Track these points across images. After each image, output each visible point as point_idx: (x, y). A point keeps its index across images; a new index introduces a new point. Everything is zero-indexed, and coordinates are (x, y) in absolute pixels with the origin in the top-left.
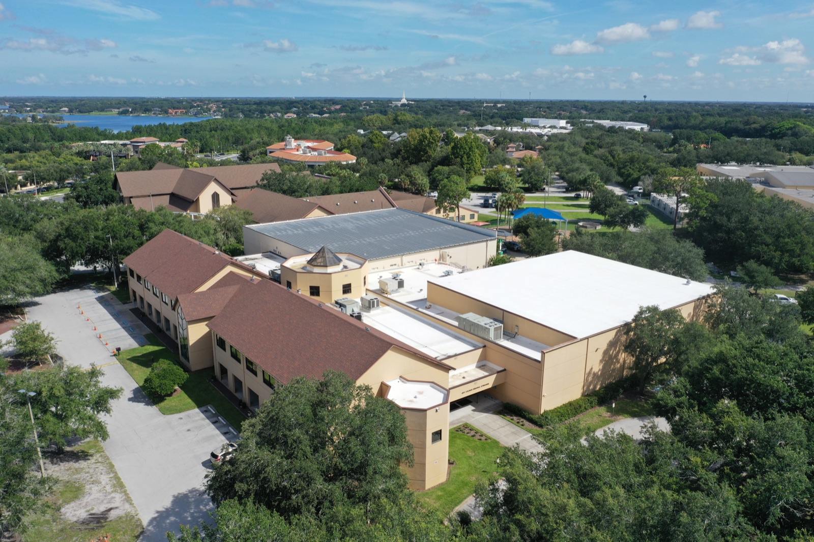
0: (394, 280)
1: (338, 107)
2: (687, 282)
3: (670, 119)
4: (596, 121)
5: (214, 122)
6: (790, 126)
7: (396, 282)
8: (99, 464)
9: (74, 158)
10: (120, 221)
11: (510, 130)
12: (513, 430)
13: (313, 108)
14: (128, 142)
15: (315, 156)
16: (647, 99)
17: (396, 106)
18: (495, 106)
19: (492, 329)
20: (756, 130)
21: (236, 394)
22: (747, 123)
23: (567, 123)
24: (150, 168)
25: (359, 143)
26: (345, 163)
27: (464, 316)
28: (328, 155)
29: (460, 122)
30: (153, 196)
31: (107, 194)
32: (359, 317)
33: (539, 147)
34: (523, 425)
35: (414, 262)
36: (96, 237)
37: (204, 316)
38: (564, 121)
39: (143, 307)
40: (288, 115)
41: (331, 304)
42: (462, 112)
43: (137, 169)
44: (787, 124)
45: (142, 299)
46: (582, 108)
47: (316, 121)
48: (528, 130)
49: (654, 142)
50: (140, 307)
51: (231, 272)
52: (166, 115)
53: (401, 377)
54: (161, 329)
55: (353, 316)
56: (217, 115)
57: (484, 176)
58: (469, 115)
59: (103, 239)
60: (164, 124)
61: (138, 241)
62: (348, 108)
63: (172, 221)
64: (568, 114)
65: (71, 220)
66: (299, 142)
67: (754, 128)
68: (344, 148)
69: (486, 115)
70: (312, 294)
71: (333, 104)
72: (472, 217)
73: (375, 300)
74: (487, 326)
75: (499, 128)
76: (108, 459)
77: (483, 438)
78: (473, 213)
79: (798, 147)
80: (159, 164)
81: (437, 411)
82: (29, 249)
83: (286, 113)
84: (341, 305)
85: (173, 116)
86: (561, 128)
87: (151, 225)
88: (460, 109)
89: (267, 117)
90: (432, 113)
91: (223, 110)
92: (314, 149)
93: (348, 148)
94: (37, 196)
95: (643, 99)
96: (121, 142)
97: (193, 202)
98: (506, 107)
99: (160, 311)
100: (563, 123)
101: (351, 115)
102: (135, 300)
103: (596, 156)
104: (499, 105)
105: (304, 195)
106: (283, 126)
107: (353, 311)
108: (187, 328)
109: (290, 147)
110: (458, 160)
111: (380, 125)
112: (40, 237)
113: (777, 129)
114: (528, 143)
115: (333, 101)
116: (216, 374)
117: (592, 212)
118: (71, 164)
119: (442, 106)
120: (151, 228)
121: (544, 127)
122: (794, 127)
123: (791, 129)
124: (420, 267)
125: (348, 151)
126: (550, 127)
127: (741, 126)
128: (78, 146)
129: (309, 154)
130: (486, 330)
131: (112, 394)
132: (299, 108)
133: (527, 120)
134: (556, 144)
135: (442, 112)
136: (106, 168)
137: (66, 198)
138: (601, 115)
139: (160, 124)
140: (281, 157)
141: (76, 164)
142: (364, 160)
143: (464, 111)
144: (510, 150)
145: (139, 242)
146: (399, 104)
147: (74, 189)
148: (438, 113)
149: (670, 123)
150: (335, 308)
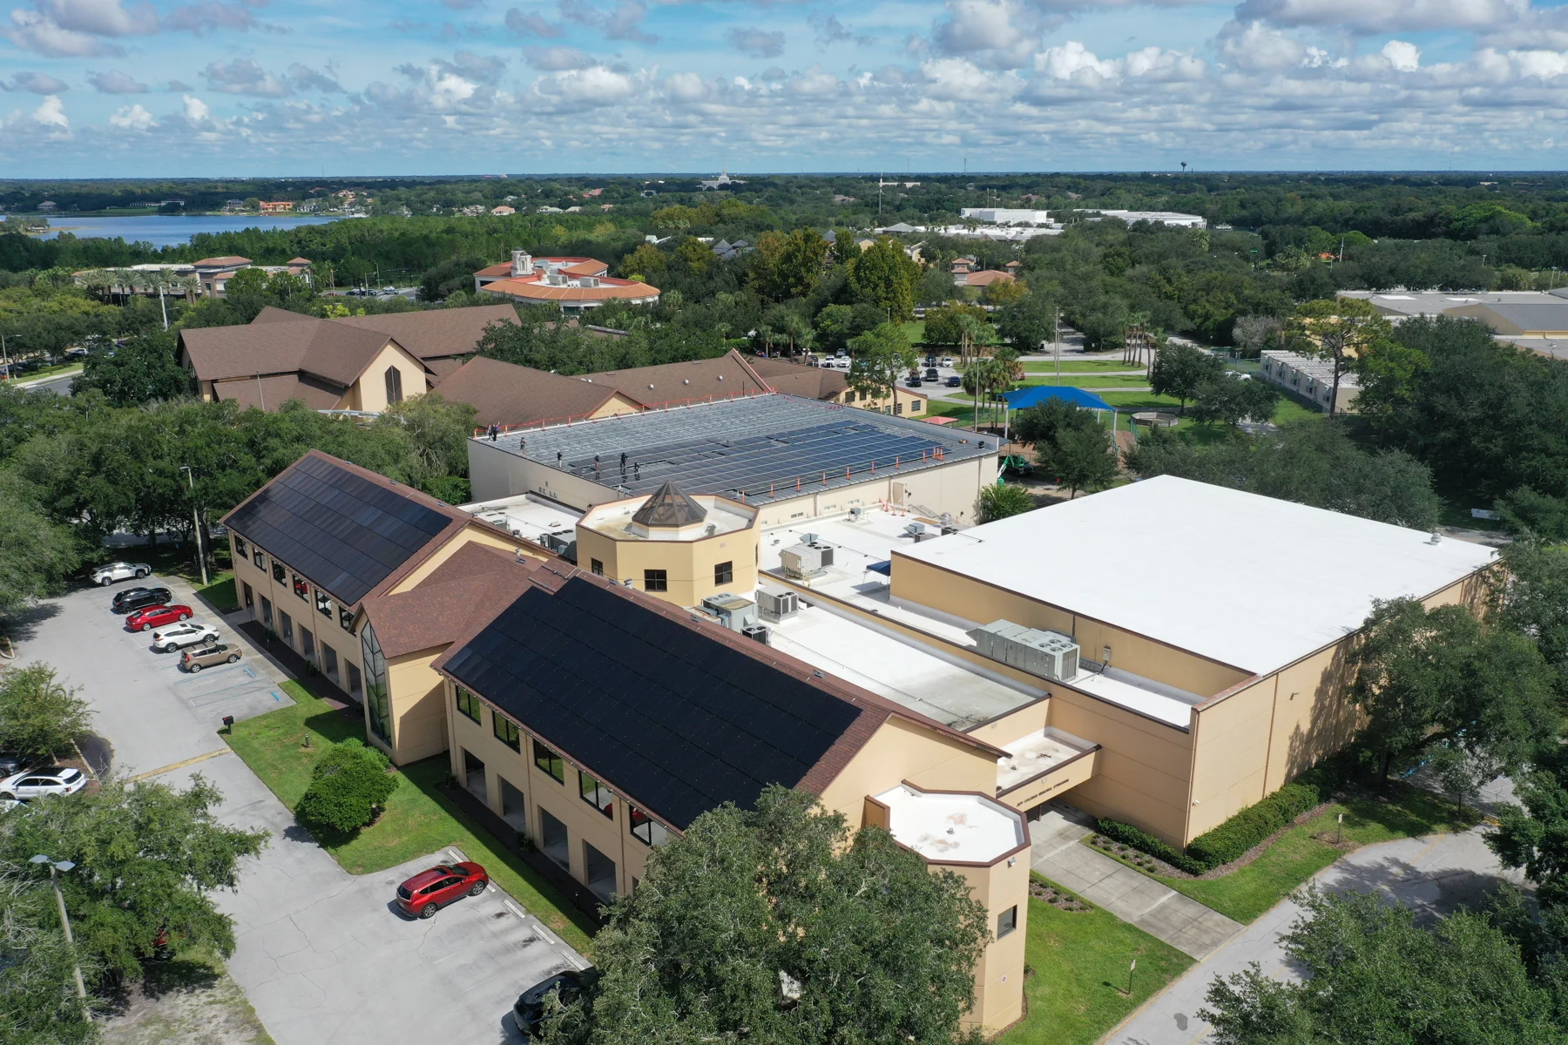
0: (812, 549)
1: (597, 192)
2: (1433, 539)
3: (1243, 206)
4: (1103, 212)
5: (356, 226)
6: (1483, 214)
7: (818, 554)
8: (217, 1006)
9: (80, 301)
10: (209, 436)
11: (943, 231)
12: (1136, 884)
13: (548, 195)
14: (189, 267)
15: (575, 289)
16: (1187, 169)
17: (710, 189)
18: (901, 187)
19: (1059, 656)
20: (1417, 223)
21: (504, 819)
22: (1396, 211)
23: (1049, 216)
24: (249, 320)
25: (660, 261)
26: (639, 302)
27: (991, 628)
28: (602, 286)
29: (840, 217)
30: (262, 376)
31: (164, 375)
32: (762, 637)
33: (1015, 263)
34: (1151, 870)
35: (838, 507)
36: (160, 472)
37: (422, 645)
38: (1044, 213)
39: (268, 617)
40: (499, 209)
41: (696, 609)
42: (839, 198)
43: (222, 322)
44: (1477, 211)
45: (266, 603)
46: (1069, 188)
47: (560, 220)
48: (979, 231)
49: (1234, 249)
50: (262, 621)
51: (470, 542)
52: (255, 214)
53: (904, 782)
54: (315, 670)
55: (749, 635)
56: (358, 212)
57: (923, 323)
58: (854, 205)
59: (173, 476)
60: (256, 231)
61: (248, 478)
62: (616, 195)
63: (318, 432)
64: (1044, 200)
65: (104, 438)
66: (539, 262)
67: (1413, 220)
68: (632, 272)
69: (888, 203)
70: (650, 585)
71: (586, 186)
72: (916, 406)
73: (789, 597)
74: (1047, 650)
75: (922, 229)
76: (238, 992)
77: (1074, 905)
78: (917, 399)
79: (1513, 256)
80: (267, 311)
81: (1009, 865)
82: (12, 500)
83: (495, 207)
84: (719, 611)
85: (270, 214)
86: (1040, 226)
87: (273, 442)
88: (835, 193)
89: (458, 215)
90: (780, 202)
91: (369, 200)
92: (573, 276)
93: (641, 271)
94: (8, 380)
95: (1180, 169)
96: (176, 267)
97: (347, 387)
98: (921, 187)
99: (312, 630)
100: (1040, 216)
101: (623, 207)
102: (250, 604)
103: (1131, 280)
104: (909, 185)
105: (578, 370)
106: (495, 231)
107: (745, 623)
108: (385, 673)
109: (524, 272)
110: (868, 291)
111: (689, 225)
112: (35, 475)
113: (1458, 220)
114: (990, 256)
115: (586, 182)
116: (454, 772)
117: (1157, 391)
118: (75, 313)
119: (800, 188)
120: (274, 450)
121: (1007, 225)
122: (1491, 217)
123: (1486, 220)
124: (852, 517)
125: (640, 277)
126: (1019, 225)
127: (1386, 217)
128: (83, 277)
129: (565, 286)
130: (1049, 659)
131: (246, 844)
132: (518, 195)
133: (968, 212)
134: (1048, 257)
135: (800, 199)
136: (151, 320)
137: (78, 387)
138: (1106, 199)
139: (247, 229)
140: (508, 291)
141: (87, 313)
142: (675, 295)
143: (842, 197)
144: (957, 270)
145: (253, 480)
146: (715, 184)
147: (94, 367)
148: (792, 202)
149: (1244, 213)
150: (707, 617)
